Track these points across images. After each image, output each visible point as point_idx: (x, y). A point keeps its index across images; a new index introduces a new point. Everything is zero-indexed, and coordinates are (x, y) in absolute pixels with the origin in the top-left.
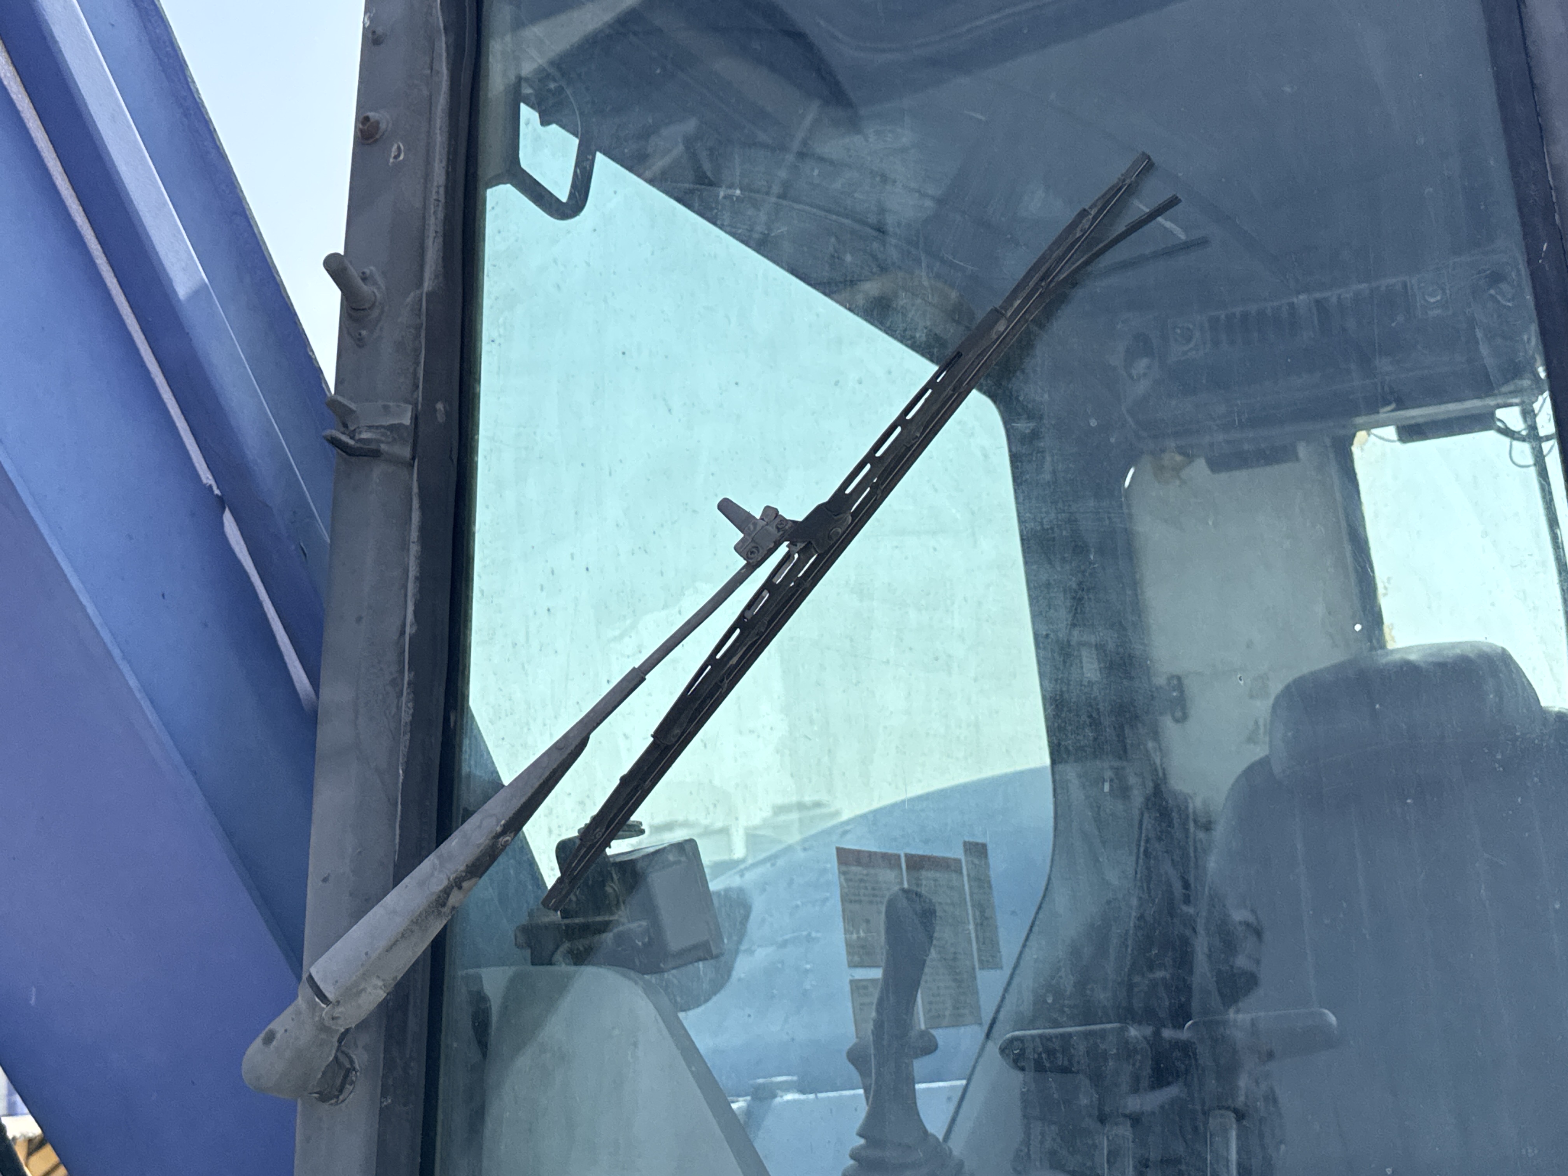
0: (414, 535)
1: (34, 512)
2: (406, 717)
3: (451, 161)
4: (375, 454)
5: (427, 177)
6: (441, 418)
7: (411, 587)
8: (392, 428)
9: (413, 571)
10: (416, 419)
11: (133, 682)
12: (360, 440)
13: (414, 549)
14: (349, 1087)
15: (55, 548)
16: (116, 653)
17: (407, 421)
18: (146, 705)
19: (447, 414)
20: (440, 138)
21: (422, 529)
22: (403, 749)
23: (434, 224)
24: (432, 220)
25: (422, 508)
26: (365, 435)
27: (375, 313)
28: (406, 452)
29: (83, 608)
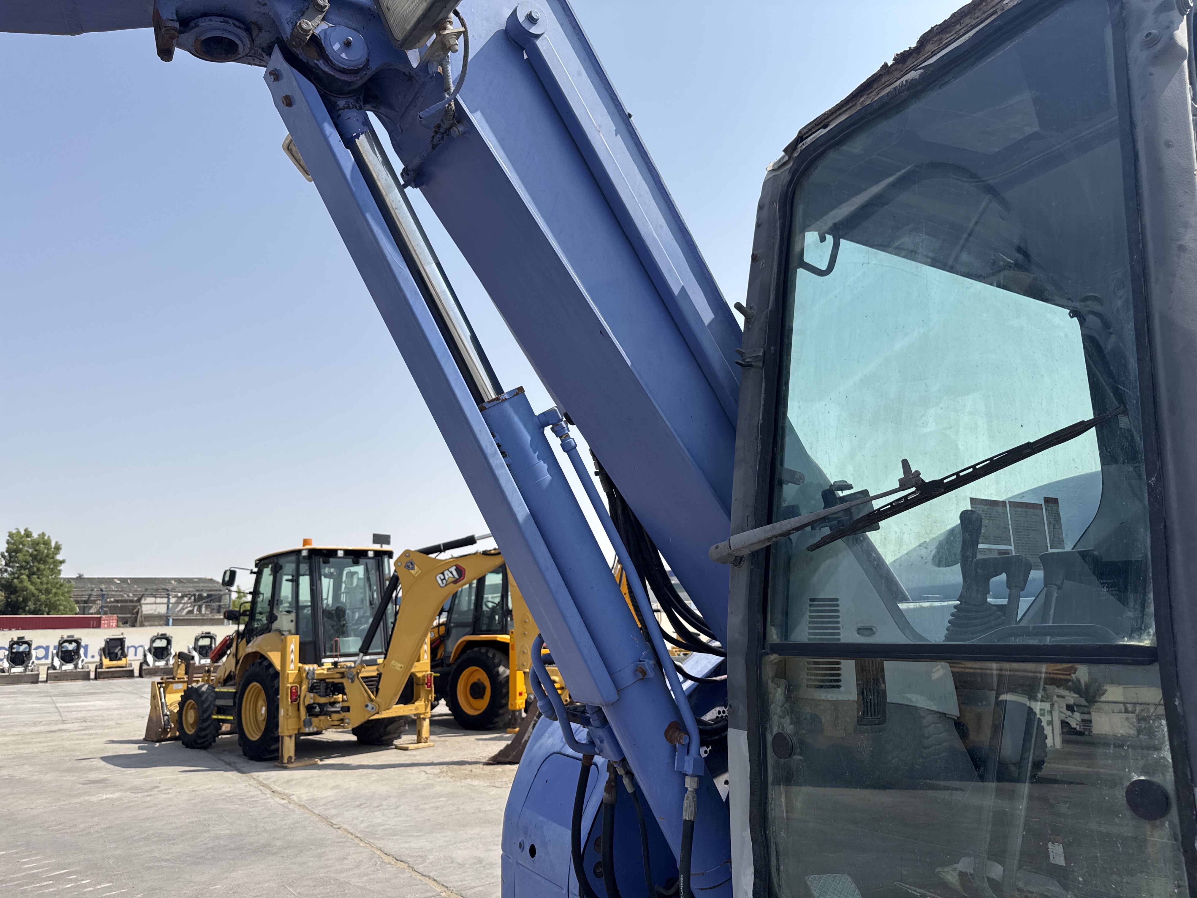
0: (763, 391)
1: (650, 395)
2: (759, 450)
3: (780, 264)
4: (751, 366)
5: (772, 270)
6: (772, 352)
7: (762, 408)
8: (756, 357)
9: (762, 403)
10: (764, 353)
11: (681, 444)
12: (747, 362)
13: (763, 395)
14: (742, 563)
15: (656, 405)
16: (676, 435)
17: (761, 354)
18: (686, 450)
19: (775, 350)
20: (776, 257)
21: (765, 389)
22: (758, 460)
23: (773, 287)
24: (772, 285)
25: (765, 382)
26: (747, 360)
27: (753, 319)
28: (761, 364)
29: (665, 422)
